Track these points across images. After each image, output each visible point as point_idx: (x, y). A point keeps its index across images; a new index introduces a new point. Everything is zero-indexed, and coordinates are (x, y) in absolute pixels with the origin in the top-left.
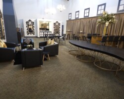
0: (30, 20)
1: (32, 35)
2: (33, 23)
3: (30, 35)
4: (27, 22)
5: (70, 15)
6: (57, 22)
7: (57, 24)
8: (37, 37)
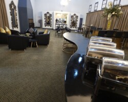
0: (48, 13)
1: (49, 27)
2: (51, 15)
3: (47, 27)
4: (45, 14)
5: (90, 7)
6: (75, 15)
7: (75, 17)
8: (53, 29)
